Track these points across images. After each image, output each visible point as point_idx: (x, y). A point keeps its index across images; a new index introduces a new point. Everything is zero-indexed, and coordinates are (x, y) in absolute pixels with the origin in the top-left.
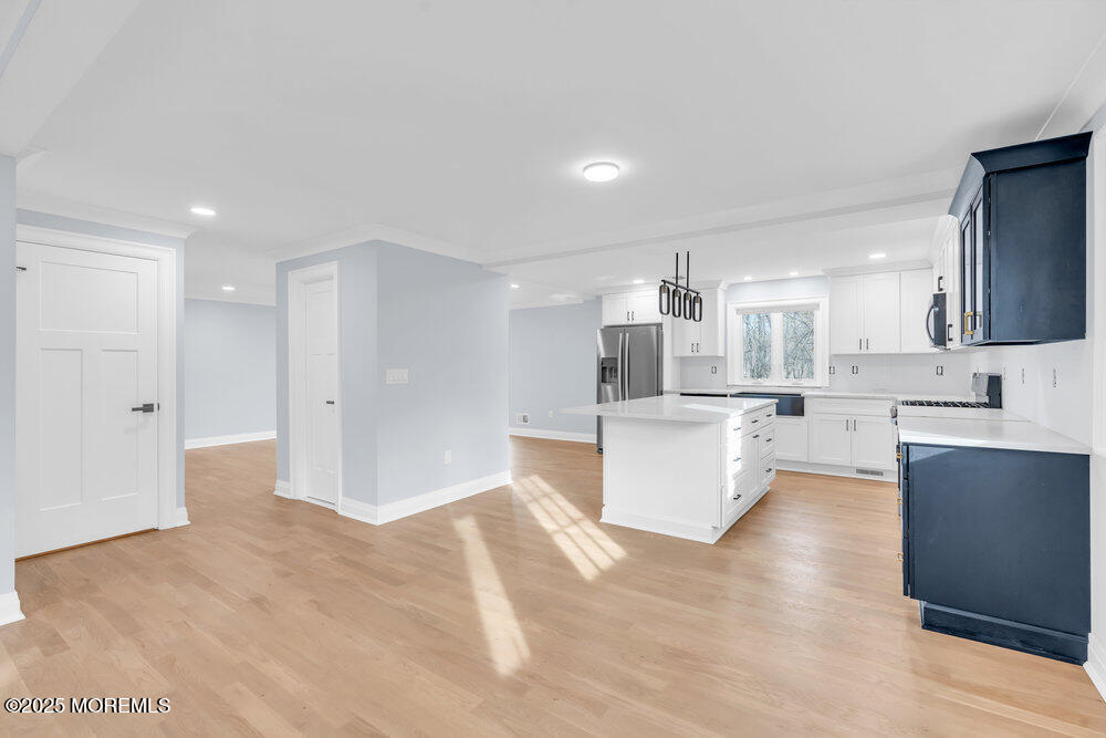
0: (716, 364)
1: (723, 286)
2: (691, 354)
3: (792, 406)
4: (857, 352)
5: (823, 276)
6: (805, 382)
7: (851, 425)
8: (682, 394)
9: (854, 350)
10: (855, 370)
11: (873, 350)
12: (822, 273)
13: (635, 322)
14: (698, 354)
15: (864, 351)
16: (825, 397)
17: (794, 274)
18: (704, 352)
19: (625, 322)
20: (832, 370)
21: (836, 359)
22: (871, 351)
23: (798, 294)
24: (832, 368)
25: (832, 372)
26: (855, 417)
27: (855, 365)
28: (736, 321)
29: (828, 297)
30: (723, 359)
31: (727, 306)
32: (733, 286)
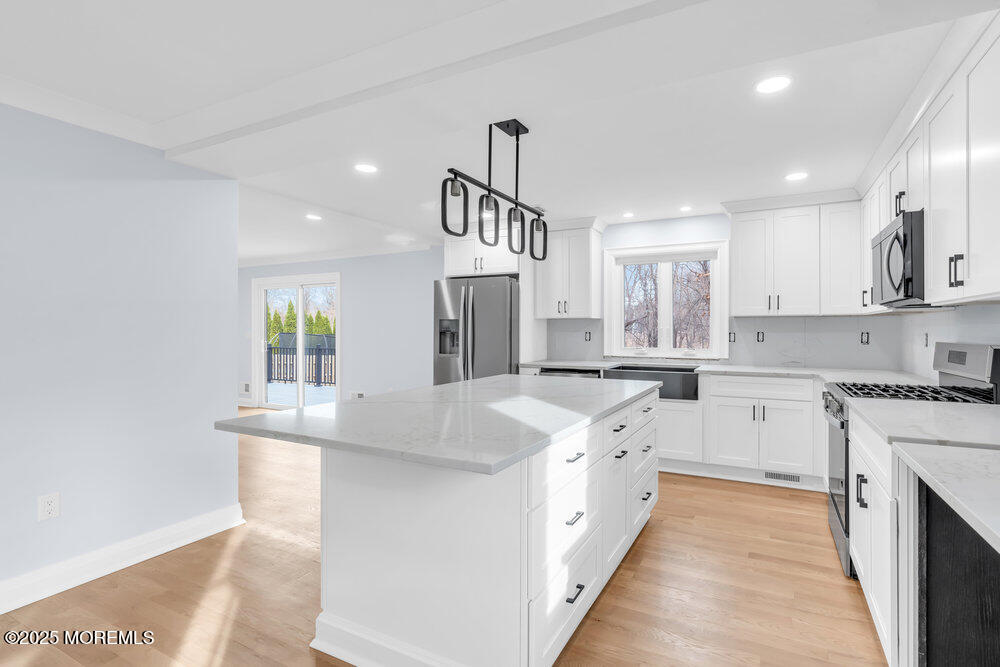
0: (590, 328)
1: (597, 225)
2: (558, 316)
3: (683, 385)
4: (765, 312)
5: (722, 215)
6: (699, 353)
7: (759, 413)
8: (546, 371)
9: (761, 310)
10: (760, 337)
11: (786, 310)
12: (719, 209)
13: (484, 273)
14: (565, 316)
15: (773, 312)
16: (725, 373)
17: (686, 209)
18: (573, 313)
19: (471, 272)
20: (732, 338)
21: (737, 321)
22: (781, 313)
23: (692, 237)
24: (732, 335)
25: (732, 339)
26: (763, 403)
27: (761, 330)
28: (615, 273)
29: (727, 243)
30: (599, 322)
31: (603, 252)
32: (610, 227)
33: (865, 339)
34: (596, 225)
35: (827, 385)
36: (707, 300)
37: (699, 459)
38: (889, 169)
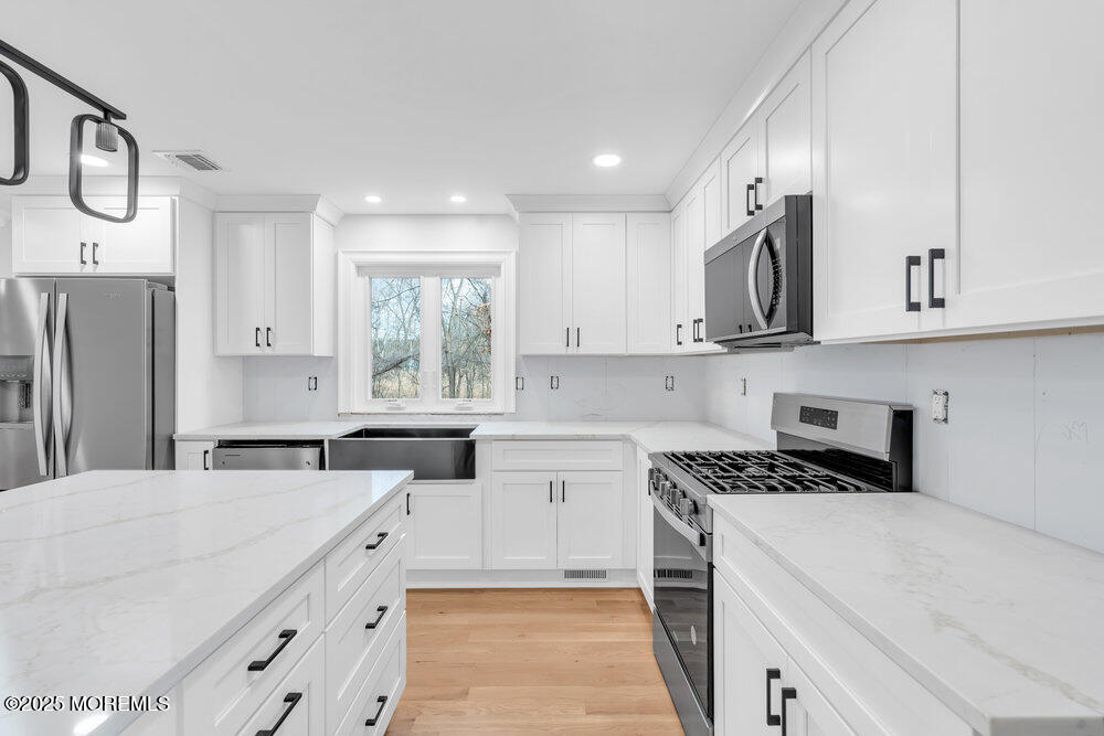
0: (316, 372)
1: (323, 210)
2: (256, 351)
3: (456, 458)
4: (562, 350)
5: (507, 217)
6: (478, 405)
7: (557, 492)
9: (556, 347)
10: (554, 383)
11: (590, 346)
14: (268, 351)
15: (572, 350)
16: (513, 439)
17: (458, 200)
18: (281, 347)
20: (519, 384)
21: (527, 361)
22: (582, 351)
23: (467, 242)
24: (520, 381)
25: (520, 386)
26: (563, 476)
27: (554, 374)
28: (356, 290)
29: (514, 254)
30: (329, 362)
31: (336, 256)
32: (348, 217)
33: (669, 385)
34: (321, 208)
35: (652, 456)
36: (488, 335)
37: (478, 566)
38: (726, 156)
